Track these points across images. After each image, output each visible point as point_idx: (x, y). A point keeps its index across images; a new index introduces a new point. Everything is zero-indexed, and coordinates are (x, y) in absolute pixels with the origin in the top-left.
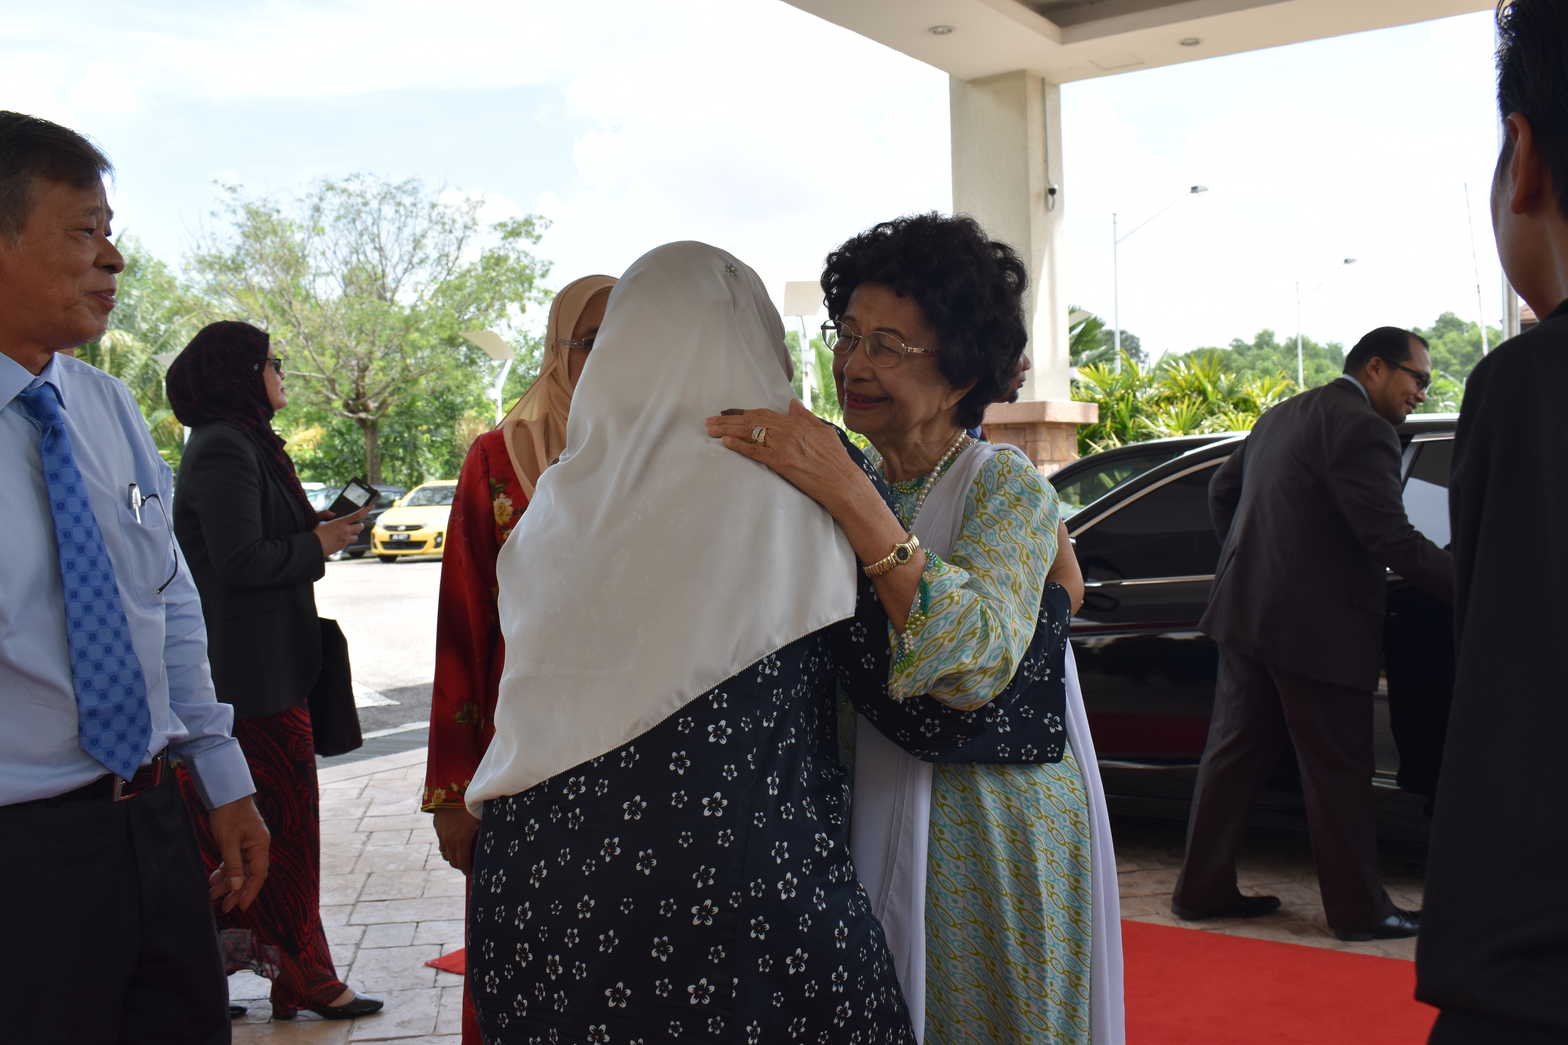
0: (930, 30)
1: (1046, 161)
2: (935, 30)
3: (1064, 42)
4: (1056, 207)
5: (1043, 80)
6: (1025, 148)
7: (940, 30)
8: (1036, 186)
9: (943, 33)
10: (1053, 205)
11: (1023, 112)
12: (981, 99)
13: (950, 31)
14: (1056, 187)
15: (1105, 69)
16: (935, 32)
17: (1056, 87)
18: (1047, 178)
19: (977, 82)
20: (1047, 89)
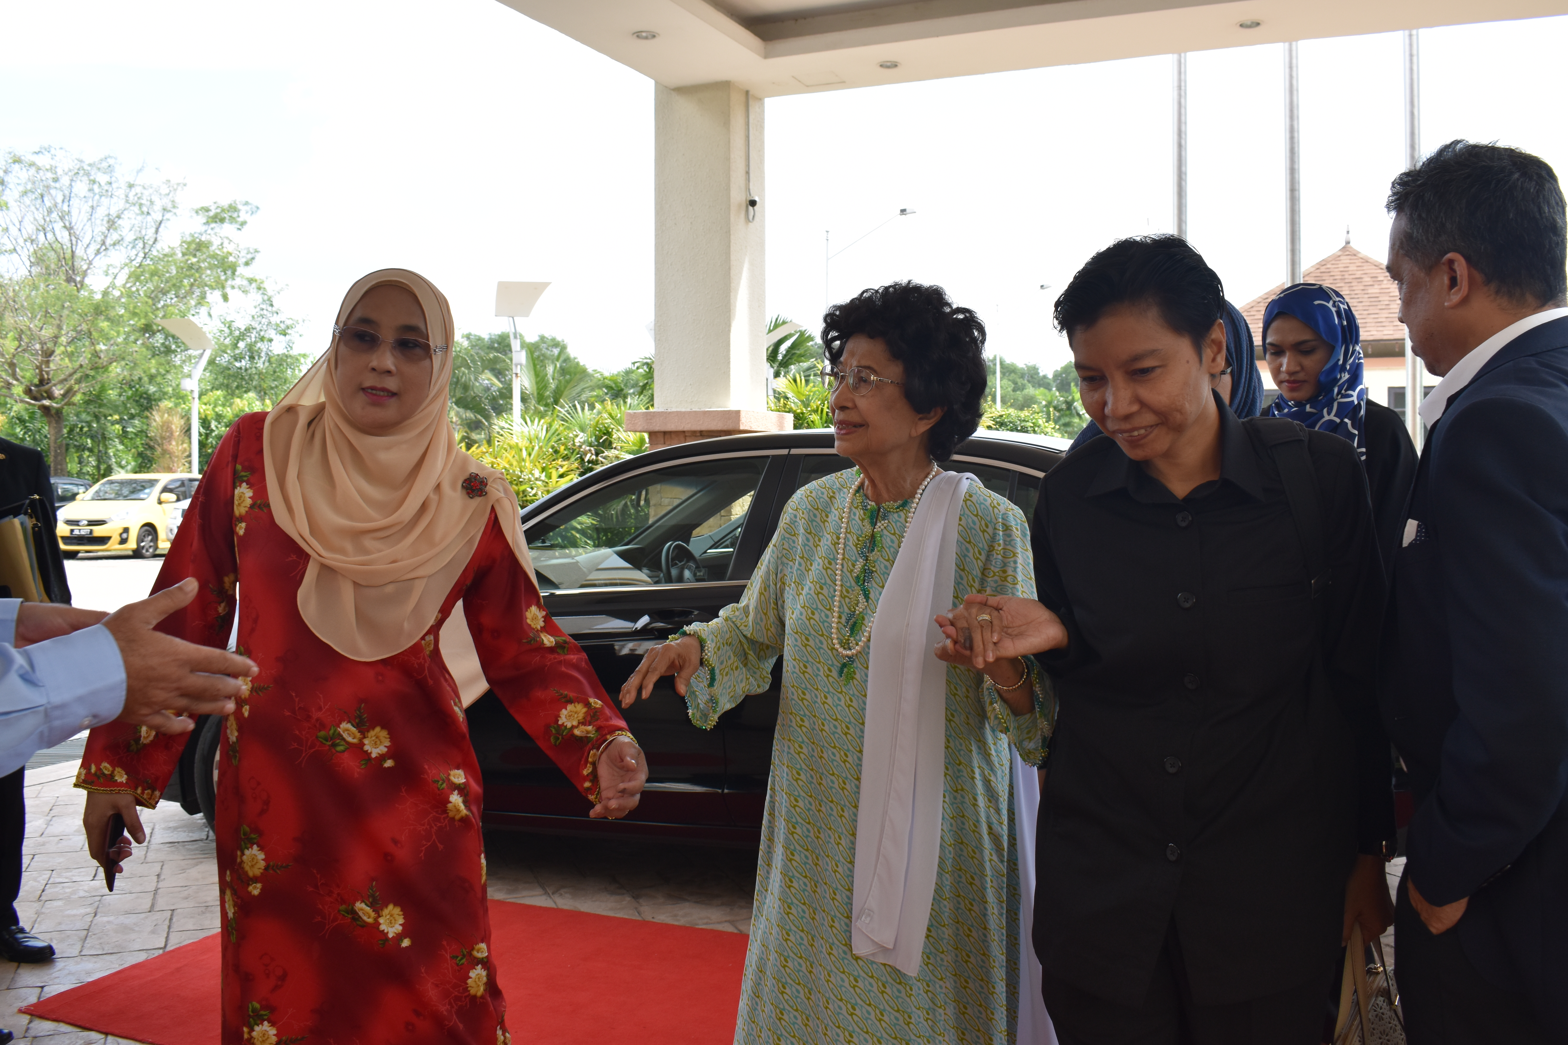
0: (634, 33)
1: (748, 173)
2: (638, 35)
3: (766, 56)
4: (757, 219)
5: (747, 92)
6: (727, 159)
7: (644, 34)
8: (738, 197)
9: (646, 38)
10: (754, 217)
11: (726, 122)
12: (685, 107)
13: (654, 36)
14: (757, 199)
15: (809, 86)
16: (638, 36)
17: (760, 100)
18: (748, 189)
19: (683, 90)
20: (751, 102)
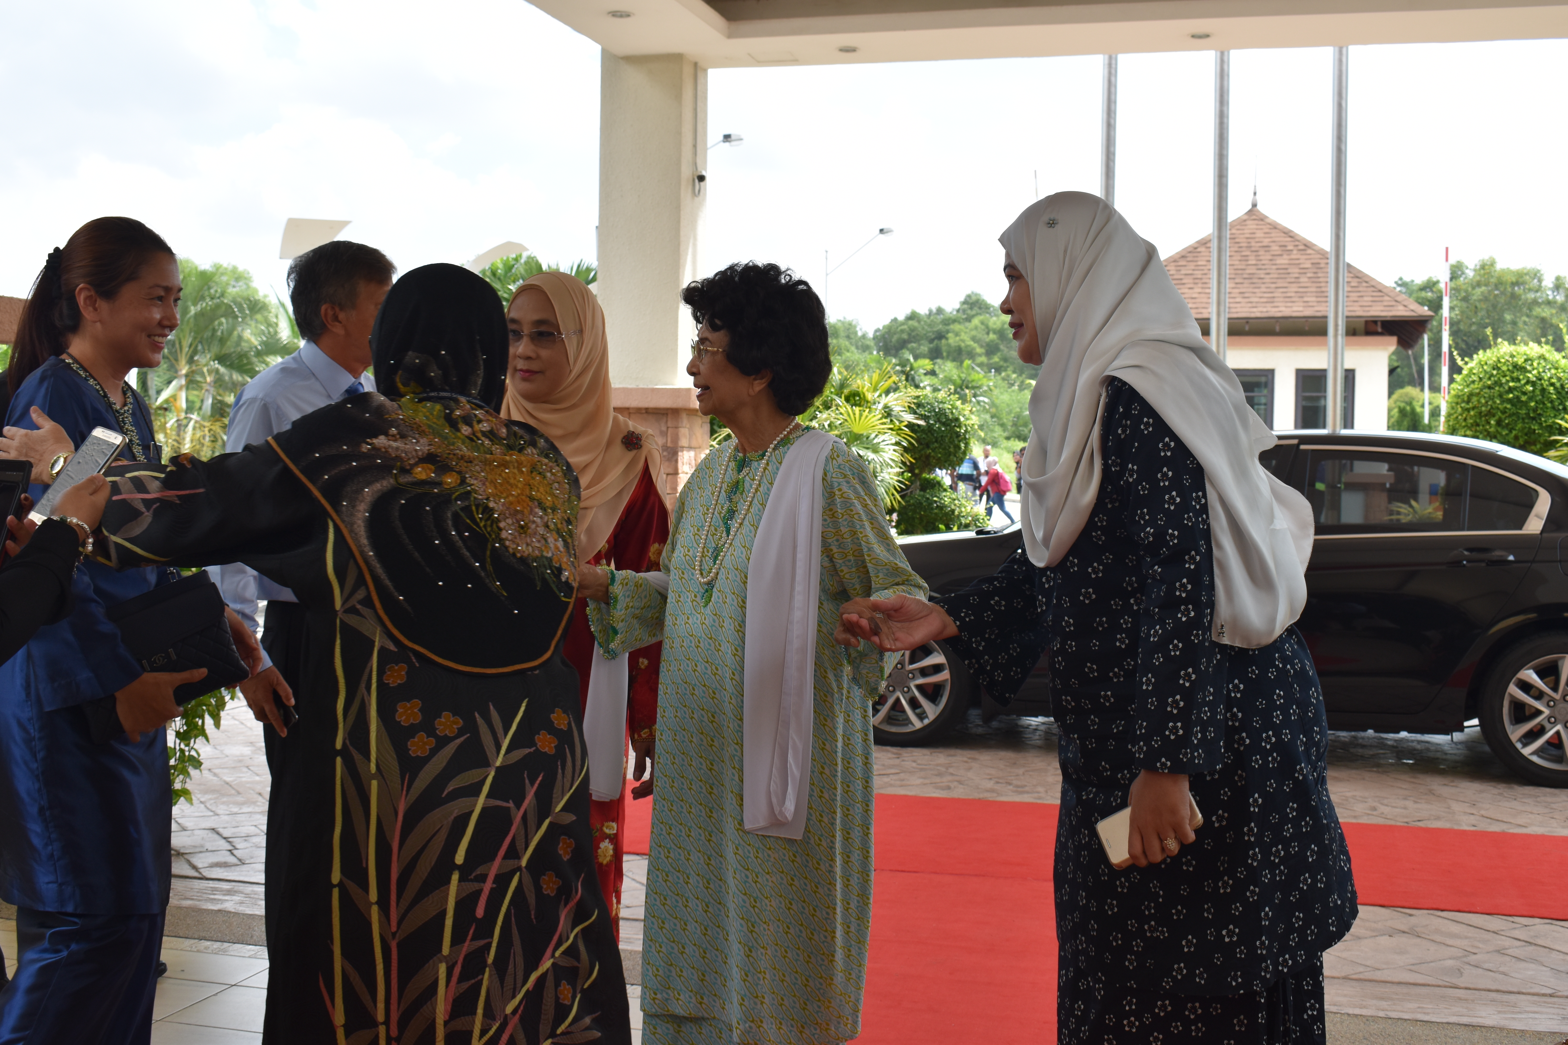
0: (610, 13)
1: (695, 146)
2: (614, 14)
3: (730, 36)
4: (701, 193)
5: (696, 64)
6: (679, 133)
7: (620, 14)
8: (686, 172)
9: (621, 17)
10: (699, 191)
11: (678, 97)
12: (634, 77)
13: (628, 16)
14: (704, 173)
15: (759, 62)
16: (614, 16)
17: (705, 71)
18: (695, 164)
20: (698, 74)
